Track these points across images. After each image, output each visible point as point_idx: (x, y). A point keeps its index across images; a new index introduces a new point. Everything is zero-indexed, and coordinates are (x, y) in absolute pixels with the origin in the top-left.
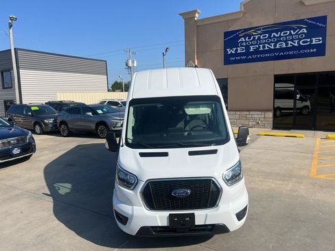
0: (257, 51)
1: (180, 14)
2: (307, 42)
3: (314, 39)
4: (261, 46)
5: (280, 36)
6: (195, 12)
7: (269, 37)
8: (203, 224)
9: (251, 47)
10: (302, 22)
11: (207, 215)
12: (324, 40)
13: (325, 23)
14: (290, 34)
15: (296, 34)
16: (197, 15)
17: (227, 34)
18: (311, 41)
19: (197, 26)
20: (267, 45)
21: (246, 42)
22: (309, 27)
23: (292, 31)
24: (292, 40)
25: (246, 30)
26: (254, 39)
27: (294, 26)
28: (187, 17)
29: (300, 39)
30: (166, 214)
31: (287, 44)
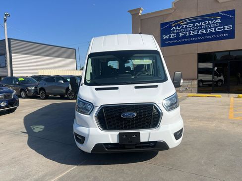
0: (185, 36)
1: (128, 11)
2: (221, 29)
3: (226, 27)
4: (188, 32)
5: (201, 25)
6: (139, 9)
7: (194, 26)
8: (147, 141)
9: (181, 33)
10: (217, 14)
11: (150, 133)
12: (234, 27)
13: (234, 14)
14: (209, 23)
15: (213, 23)
16: (141, 12)
17: (162, 25)
18: (224, 28)
19: (141, 20)
20: (192, 32)
21: (177, 30)
22: (223, 18)
23: (210, 22)
24: (210, 28)
25: (176, 21)
26: (182, 28)
27: (211, 18)
28: (134, 13)
29: (216, 27)
30: (116, 133)
31: (206, 31)
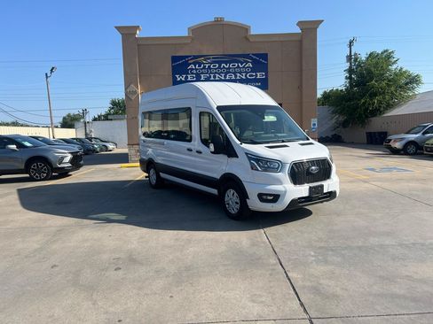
1: (116, 27)
2: (252, 76)
3: (258, 74)
4: (212, 75)
5: (229, 68)
6: (137, 28)
7: (219, 67)
9: (202, 75)
10: (247, 56)
12: (266, 75)
13: (266, 60)
14: (238, 67)
15: (244, 67)
16: (138, 32)
17: (175, 59)
18: (256, 75)
19: (138, 45)
20: (217, 75)
21: (196, 70)
22: (254, 62)
23: (240, 64)
24: (240, 73)
25: (195, 57)
26: (204, 67)
27: (242, 59)
28: (125, 32)
29: (247, 73)
31: (236, 76)
